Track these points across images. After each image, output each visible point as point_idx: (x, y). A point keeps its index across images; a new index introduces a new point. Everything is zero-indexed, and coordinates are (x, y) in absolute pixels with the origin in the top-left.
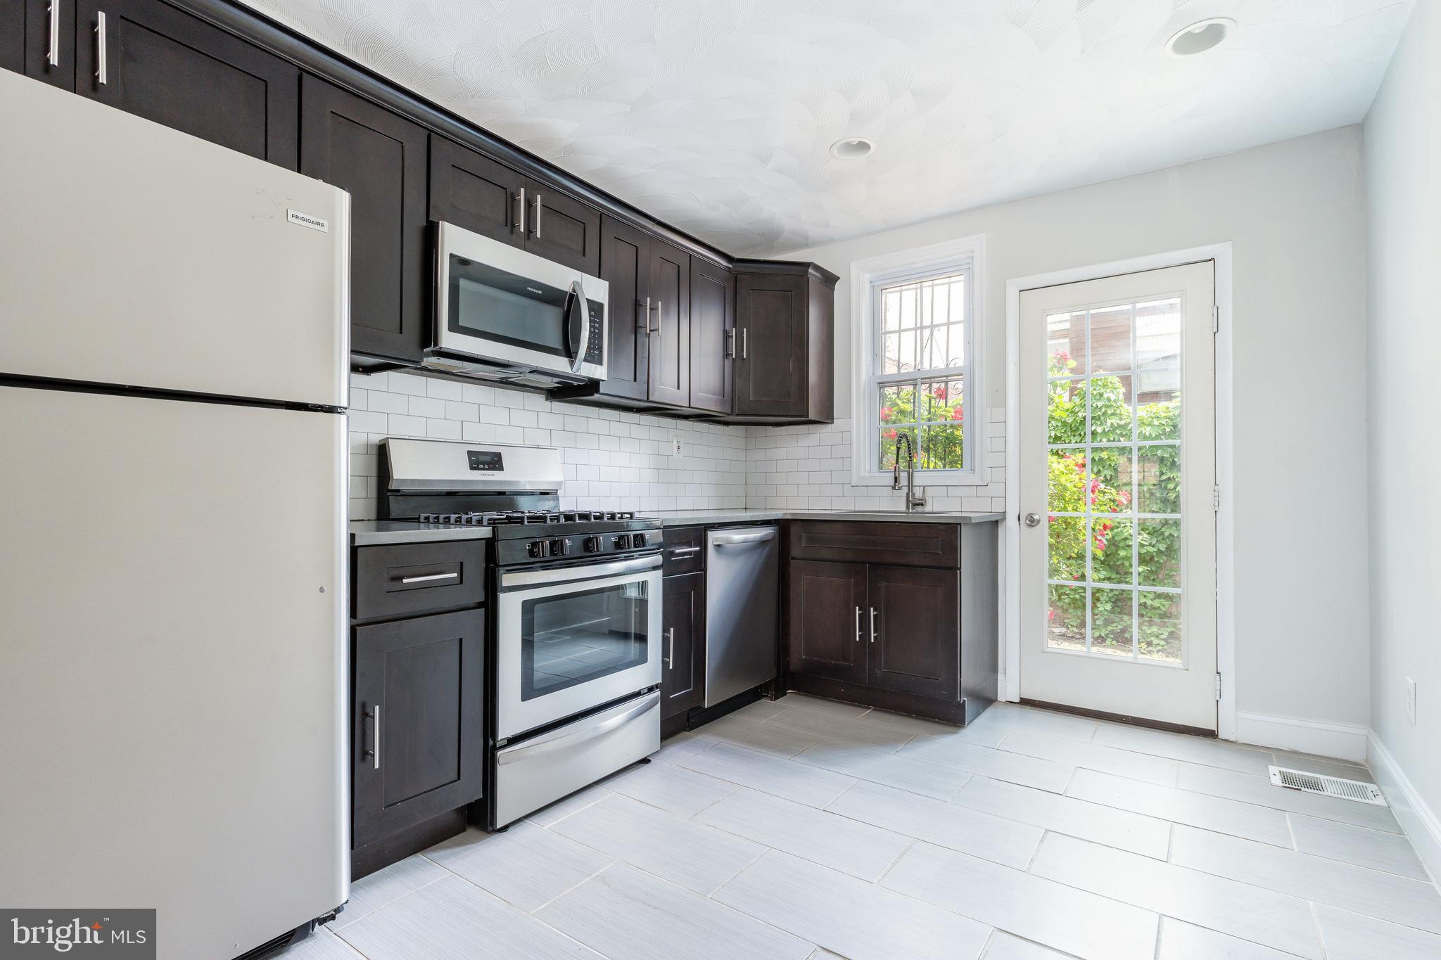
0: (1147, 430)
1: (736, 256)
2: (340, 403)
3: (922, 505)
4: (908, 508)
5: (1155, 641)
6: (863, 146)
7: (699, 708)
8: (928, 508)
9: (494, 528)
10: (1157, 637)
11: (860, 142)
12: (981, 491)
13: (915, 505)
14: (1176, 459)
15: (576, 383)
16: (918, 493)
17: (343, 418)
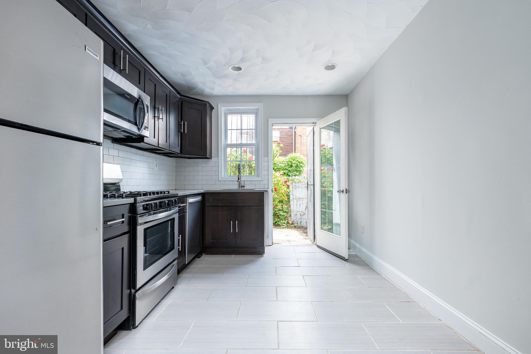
0: (282, 165)
1: (182, 94)
2: (101, 141)
3: (244, 187)
4: (239, 188)
5: (284, 225)
6: (239, 69)
7: (185, 264)
8: (245, 188)
9: (135, 198)
10: (284, 223)
11: (238, 67)
12: (261, 183)
13: (241, 187)
14: (288, 173)
15: (134, 137)
16: (242, 183)
17: (102, 147)
